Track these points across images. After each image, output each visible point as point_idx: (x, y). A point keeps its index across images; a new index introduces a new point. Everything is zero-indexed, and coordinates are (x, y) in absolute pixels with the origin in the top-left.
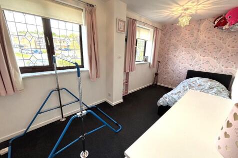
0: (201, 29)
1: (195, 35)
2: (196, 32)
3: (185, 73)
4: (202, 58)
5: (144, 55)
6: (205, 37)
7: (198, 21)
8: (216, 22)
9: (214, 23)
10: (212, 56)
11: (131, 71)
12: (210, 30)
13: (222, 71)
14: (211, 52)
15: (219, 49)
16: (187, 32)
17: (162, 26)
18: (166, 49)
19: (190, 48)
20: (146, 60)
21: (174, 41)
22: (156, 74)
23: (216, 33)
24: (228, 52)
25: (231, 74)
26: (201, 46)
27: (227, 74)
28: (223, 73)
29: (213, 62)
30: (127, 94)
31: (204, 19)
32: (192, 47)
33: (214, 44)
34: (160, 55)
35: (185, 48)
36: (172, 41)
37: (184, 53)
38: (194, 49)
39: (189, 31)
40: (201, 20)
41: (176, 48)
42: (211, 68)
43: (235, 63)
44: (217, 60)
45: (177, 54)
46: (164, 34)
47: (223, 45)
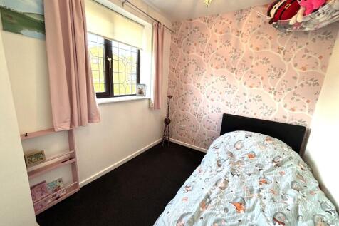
0: (243, 29)
1: (232, 42)
2: (234, 35)
3: (218, 119)
4: (247, 89)
5: (138, 82)
6: (251, 46)
7: (237, 13)
8: (273, 12)
9: (269, 15)
10: (264, 86)
11: (81, 124)
12: (259, 33)
13: (285, 117)
14: (262, 78)
15: (277, 71)
16: (218, 35)
17: (173, 25)
18: (182, 72)
19: (225, 70)
20: (141, 93)
21: (194, 54)
22: (167, 122)
23: (270, 38)
24: (295, 78)
25: (300, 124)
26: (244, 64)
27: (293, 122)
28: (287, 121)
29: (269, 98)
30: (77, 190)
31: (248, 10)
32: (228, 67)
33: (267, 60)
34: (172, 84)
35: (217, 68)
36: (191, 54)
37: (214, 79)
38: (233, 70)
39: (221, 33)
40: (241, 10)
41: (199, 68)
42: (265, 111)
43: (308, 101)
44: (275, 94)
45: (202, 81)
46: (178, 41)
47: (285, 62)
